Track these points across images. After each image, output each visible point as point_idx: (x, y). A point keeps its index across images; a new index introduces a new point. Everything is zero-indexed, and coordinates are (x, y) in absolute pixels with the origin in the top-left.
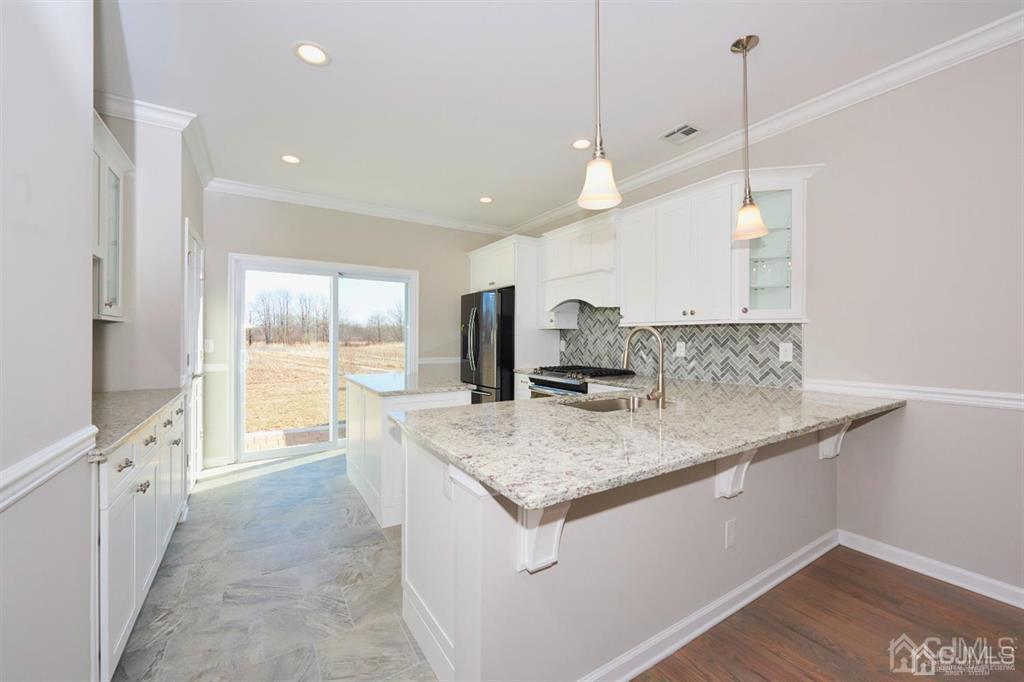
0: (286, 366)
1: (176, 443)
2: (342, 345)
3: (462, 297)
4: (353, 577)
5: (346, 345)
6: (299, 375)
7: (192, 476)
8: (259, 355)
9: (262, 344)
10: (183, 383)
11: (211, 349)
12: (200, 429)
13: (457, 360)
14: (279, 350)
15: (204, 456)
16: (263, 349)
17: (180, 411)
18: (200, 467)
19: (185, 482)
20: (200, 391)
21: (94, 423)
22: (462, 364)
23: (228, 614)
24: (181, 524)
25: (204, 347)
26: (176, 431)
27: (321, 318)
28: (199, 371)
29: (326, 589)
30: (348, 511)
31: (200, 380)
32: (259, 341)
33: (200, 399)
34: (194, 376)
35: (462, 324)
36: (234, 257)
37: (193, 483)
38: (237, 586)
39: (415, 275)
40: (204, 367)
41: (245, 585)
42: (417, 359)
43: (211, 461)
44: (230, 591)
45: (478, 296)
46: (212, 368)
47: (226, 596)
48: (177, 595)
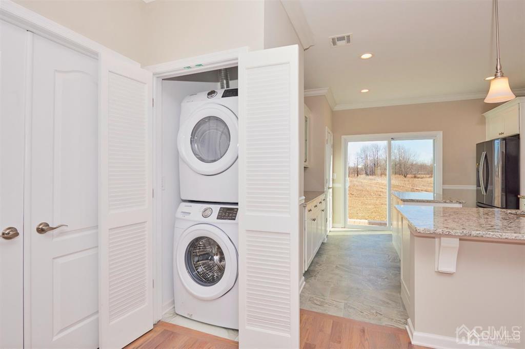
0: (375, 189)
1: (323, 211)
2: (412, 177)
3: (477, 144)
4: (384, 278)
5: (415, 177)
6: (381, 194)
7: (328, 229)
8: (362, 182)
9: (364, 176)
10: (325, 190)
11: (335, 178)
12: (331, 211)
13: (474, 187)
14: (372, 179)
15: (333, 222)
16: (364, 179)
17: (324, 200)
18: (331, 227)
19: (326, 231)
20: (331, 195)
21: (304, 196)
22: (477, 190)
23: (337, 271)
24: (324, 243)
25: (333, 176)
26: (323, 206)
27: (398, 160)
28: (331, 186)
29: (371, 277)
30: (389, 256)
31: (331, 189)
32: (362, 174)
33: (331, 198)
34: (329, 188)
35: (477, 163)
36: (343, 137)
37: (328, 232)
38: (340, 265)
39: (440, 134)
40: (333, 185)
41: (343, 266)
42: (442, 185)
43: (336, 225)
44: (338, 266)
45: (491, 143)
46: (336, 185)
47: (337, 267)
48: (323, 261)
